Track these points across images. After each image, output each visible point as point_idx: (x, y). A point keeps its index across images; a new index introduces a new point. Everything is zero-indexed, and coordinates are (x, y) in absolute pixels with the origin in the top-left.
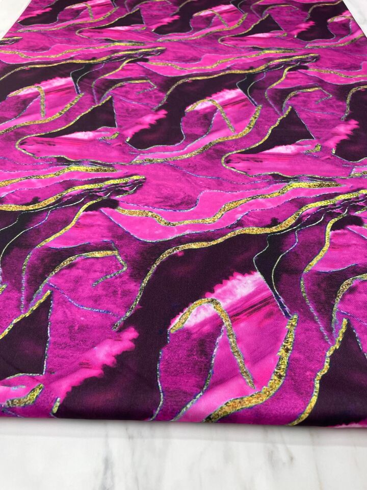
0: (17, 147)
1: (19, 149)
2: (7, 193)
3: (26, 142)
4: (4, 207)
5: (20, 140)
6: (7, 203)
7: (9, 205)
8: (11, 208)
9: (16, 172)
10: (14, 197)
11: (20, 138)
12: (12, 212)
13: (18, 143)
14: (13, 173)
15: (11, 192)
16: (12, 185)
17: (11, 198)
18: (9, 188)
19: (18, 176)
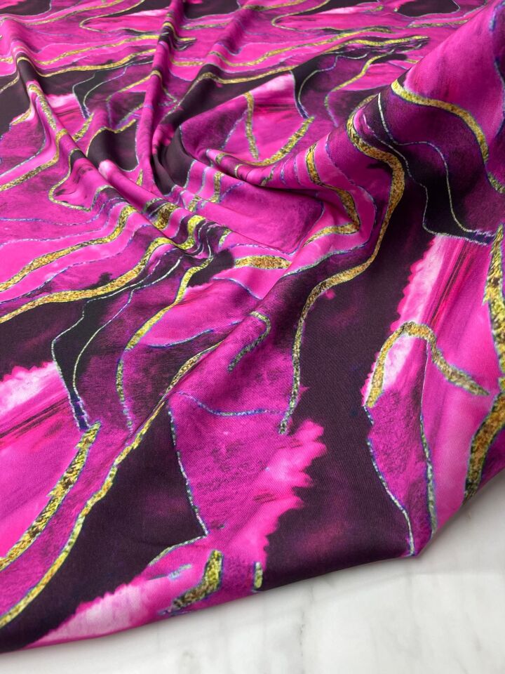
0: (52, 199)
1: (56, 202)
2: (55, 274)
3: (64, 190)
4: (55, 298)
5: (53, 189)
6: (59, 289)
7: (63, 293)
8: (67, 297)
9: (62, 238)
10: (67, 278)
11: (52, 185)
12: (70, 303)
13: (51, 192)
14: (56, 240)
15: (61, 271)
16: (61, 260)
17: (63, 281)
18: (56, 265)
19: (66, 244)
